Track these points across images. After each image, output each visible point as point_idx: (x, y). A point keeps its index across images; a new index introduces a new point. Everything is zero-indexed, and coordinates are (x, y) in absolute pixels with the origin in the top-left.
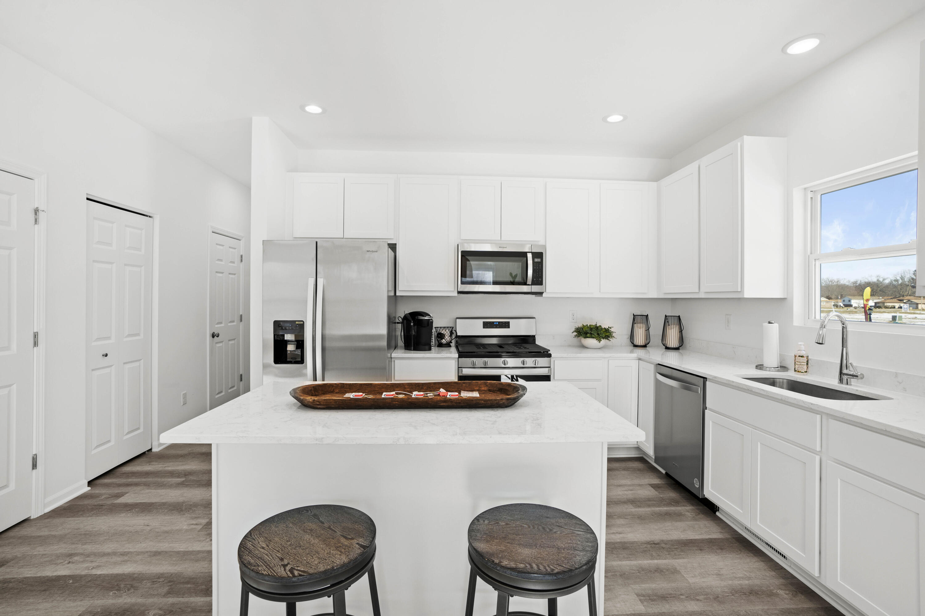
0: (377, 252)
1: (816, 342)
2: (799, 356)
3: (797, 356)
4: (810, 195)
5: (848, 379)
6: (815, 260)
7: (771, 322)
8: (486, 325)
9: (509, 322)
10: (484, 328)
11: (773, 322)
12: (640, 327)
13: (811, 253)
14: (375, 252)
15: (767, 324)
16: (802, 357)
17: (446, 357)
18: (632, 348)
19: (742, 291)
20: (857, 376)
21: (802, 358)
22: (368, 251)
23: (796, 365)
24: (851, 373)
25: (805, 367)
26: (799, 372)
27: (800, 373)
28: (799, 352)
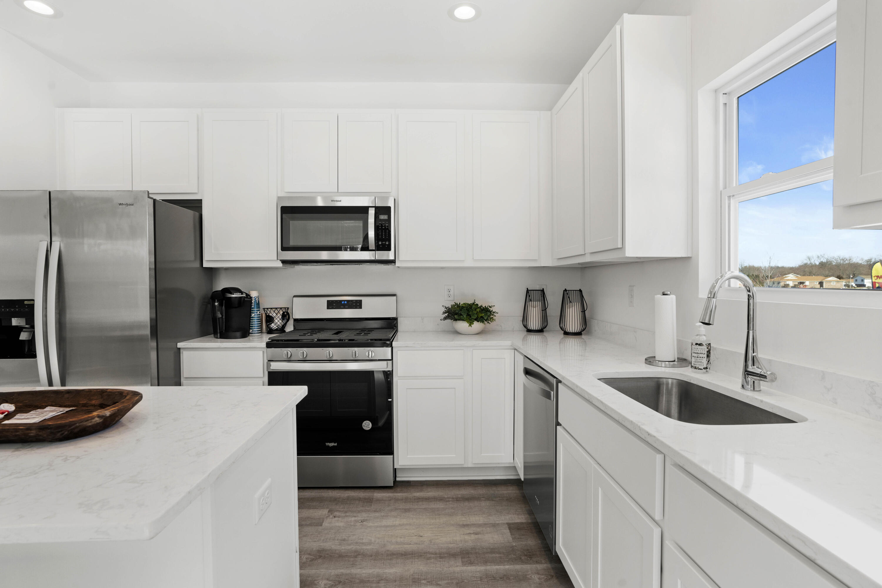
0: (133, 205)
1: (701, 321)
2: (696, 344)
3: (694, 344)
4: (722, 99)
5: (756, 382)
6: (729, 197)
7: (666, 293)
8: (331, 305)
9: (361, 301)
10: (328, 308)
11: (669, 293)
12: (535, 306)
13: (725, 188)
14: (130, 205)
15: (660, 297)
16: (700, 345)
17: (249, 346)
18: (526, 333)
19: (622, 248)
20: (765, 377)
21: (700, 347)
22: (120, 204)
23: (693, 358)
24: (758, 371)
25: (705, 361)
26: (695, 368)
27: (698, 370)
28: (697, 337)
